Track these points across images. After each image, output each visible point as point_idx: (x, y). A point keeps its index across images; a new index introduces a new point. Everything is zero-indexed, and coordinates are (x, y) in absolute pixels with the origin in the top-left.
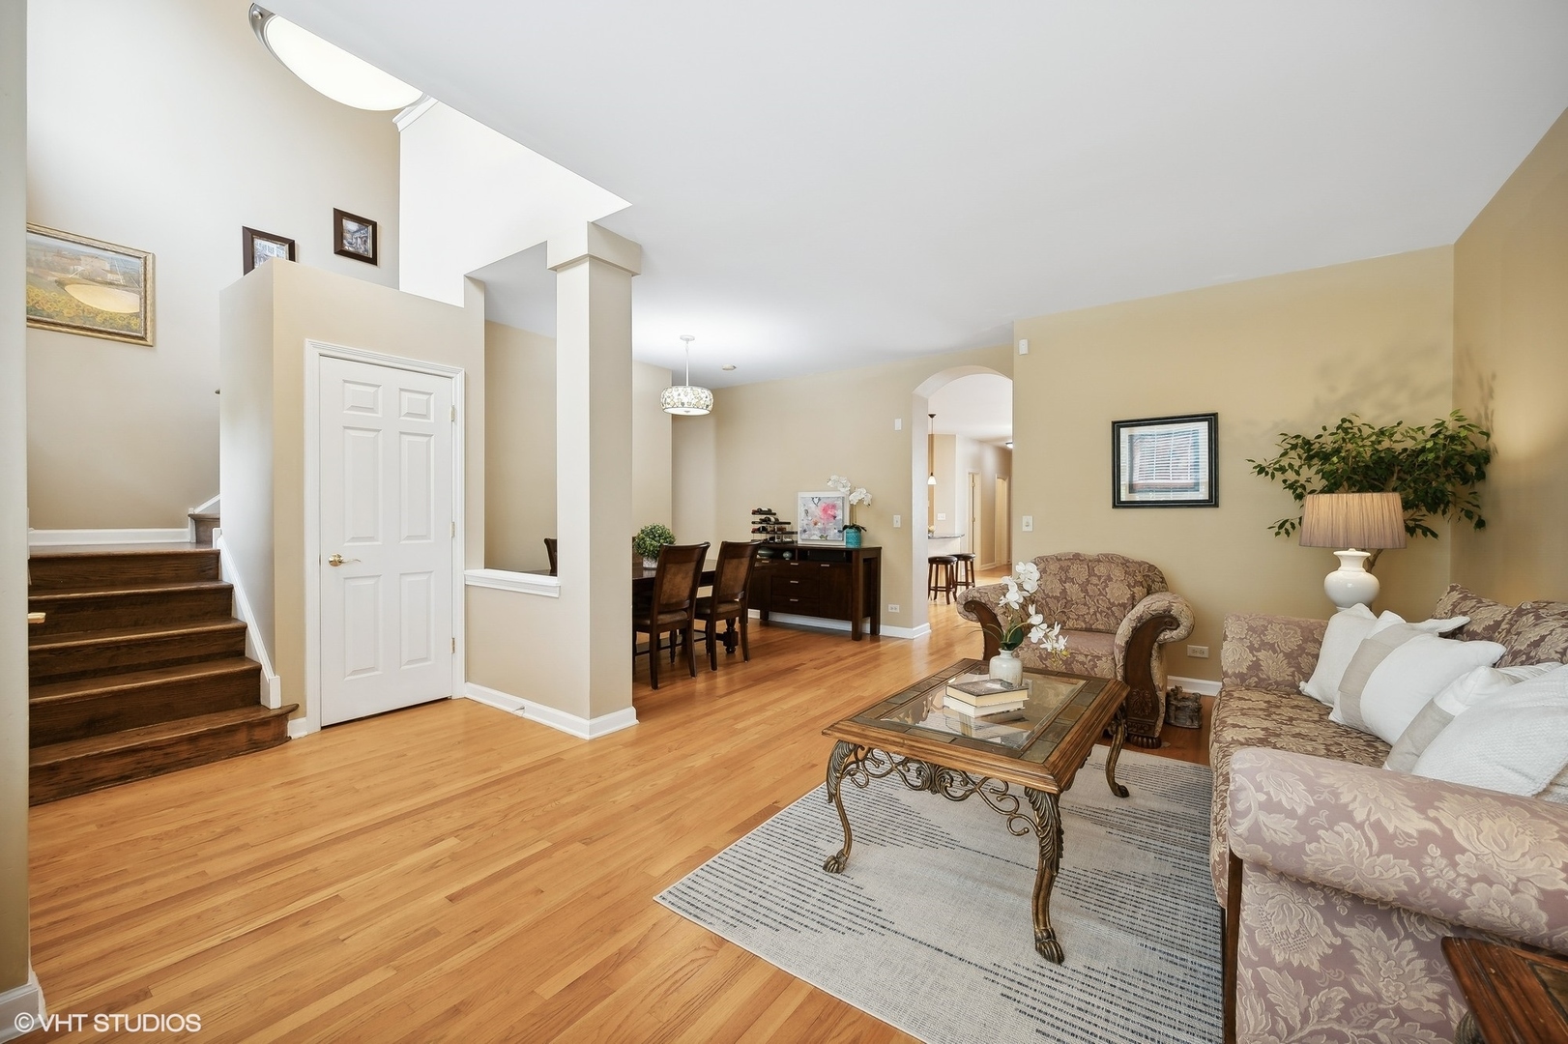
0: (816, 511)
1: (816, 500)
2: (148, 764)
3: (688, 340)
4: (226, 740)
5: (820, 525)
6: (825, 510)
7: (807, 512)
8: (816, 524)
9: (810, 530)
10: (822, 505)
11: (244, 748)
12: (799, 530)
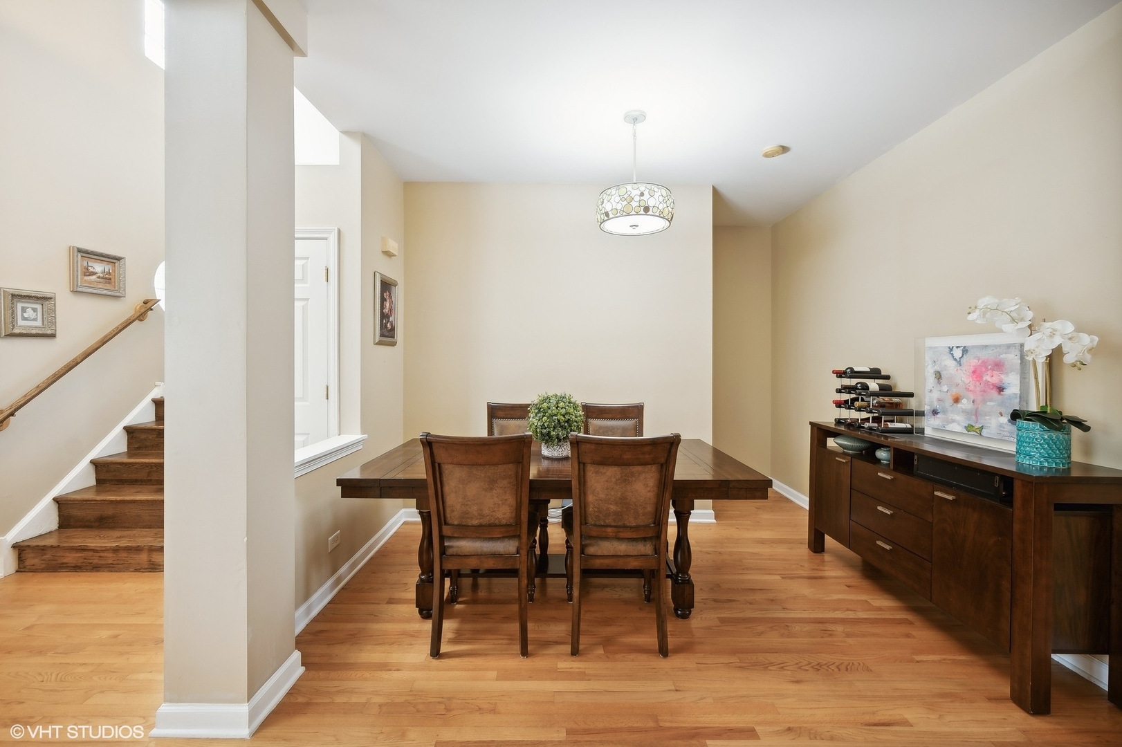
0: (961, 376)
1: (958, 353)
2: (91, 561)
3: (635, 120)
4: (135, 556)
5: (965, 404)
6: (977, 373)
7: (939, 376)
8: (957, 400)
9: (945, 412)
10: (971, 361)
11: (146, 567)
12: (926, 408)
